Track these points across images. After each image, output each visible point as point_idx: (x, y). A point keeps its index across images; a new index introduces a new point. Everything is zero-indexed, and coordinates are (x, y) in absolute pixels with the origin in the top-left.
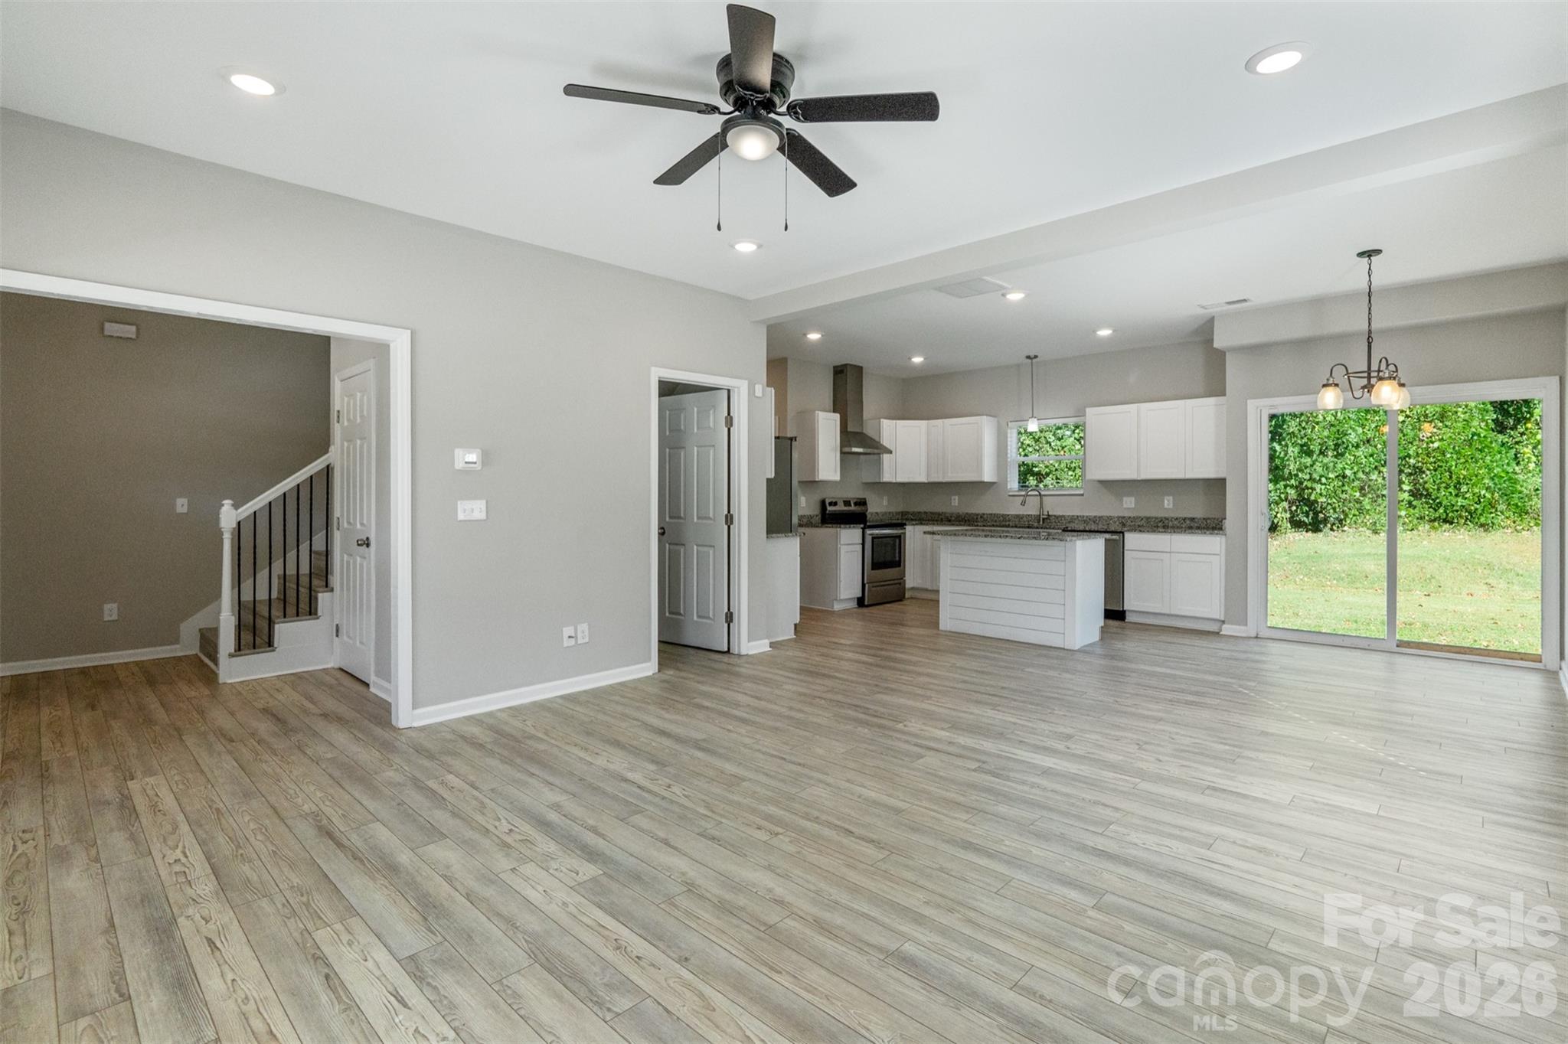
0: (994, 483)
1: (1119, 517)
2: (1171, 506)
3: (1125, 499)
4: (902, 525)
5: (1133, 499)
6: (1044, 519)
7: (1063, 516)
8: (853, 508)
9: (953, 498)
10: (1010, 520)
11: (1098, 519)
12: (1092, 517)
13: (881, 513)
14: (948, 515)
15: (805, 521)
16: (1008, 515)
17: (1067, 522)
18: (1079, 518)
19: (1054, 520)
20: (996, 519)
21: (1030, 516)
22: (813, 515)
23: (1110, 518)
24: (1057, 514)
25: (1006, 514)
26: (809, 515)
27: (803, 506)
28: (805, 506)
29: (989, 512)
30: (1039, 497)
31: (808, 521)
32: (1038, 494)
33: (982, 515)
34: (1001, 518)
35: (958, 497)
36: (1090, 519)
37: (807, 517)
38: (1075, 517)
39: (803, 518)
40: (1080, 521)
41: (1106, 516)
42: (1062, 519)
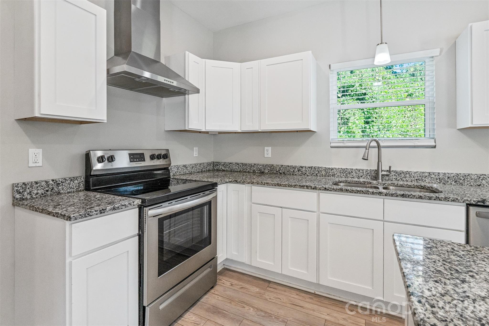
0: (316, 132)
4: (213, 187)
6: (383, 175)
7: (408, 173)
8: (148, 163)
9: (266, 148)
10: (334, 175)
11: (462, 178)
12: (452, 175)
13: (191, 165)
14: (261, 166)
15: (35, 192)
16: (332, 169)
17: (413, 179)
18: (433, 176)
19: (394, 177)
20: (317, 172)
21: (361, 171)
22: (65, 179)
23: (482, 177)
24: (399, 170)
25: (330, 167)
26: (53, 180)
27: (37, 165)
28: (40, 164)
29: (307, 165)
30: (377, 149)
31: (47, 191)
32: (376, 145)
33: (301, 169)
34: (324, 173)
35: (270, 148)
36: (448, 178)
37: (43, 183)
38: (426, 174)
39: (32, 187)
40: (433, 179)
41: (476, 174)
42: (408, 175)
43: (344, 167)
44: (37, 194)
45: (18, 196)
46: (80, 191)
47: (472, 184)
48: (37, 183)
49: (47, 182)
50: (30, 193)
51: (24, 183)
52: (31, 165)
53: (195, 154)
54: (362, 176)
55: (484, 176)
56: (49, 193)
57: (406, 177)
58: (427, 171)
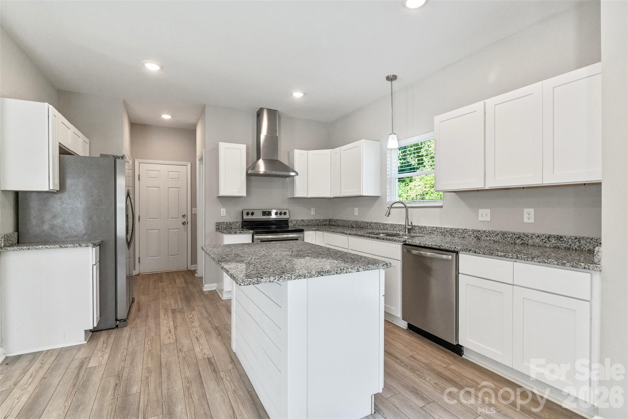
0: (379, 197)
1: (473, 231)
2: (532, 221)
3: (481, 211)
5: (488, 211)
7: (425, 227)
8: (274, 217)
9: (355, 209)
10: (387, 229)
11: (454, 232)
12: (449, 229)
13: (308, 220)
14: (352, 222)
15: (223, 226)
16: (386, 224)
17: (428, 232)
18: (438, 230)
19: (418, 231)
20: (379, 227)
21: (401, 226)
22: (234, 222)
23: (465, 231)
24: (420, 225)
25: (385, 223)
26: (229, 222)
27: (224, 215)
28: (225, 215)
29: (375, 221)
30: (405, 209)
31: (227, 226)
32: (404, 206)
33: (371, 224)
34: (382, 227)
35: (357, 208)
36: (447, 231)
37: (226, 223)
38: (435, 229)
39: (222, 224)
40: (438, 232)
41: (462, 229)
42: (425, 230)
43: (392, 223)
44: (223, 227)
45: (217, 227)
46: (240, 228)
47: (460, 237)
48: (223, 223)
49: (227, 223)
50: (221, 227)
51: (219, 222)
52: (222, 215)
53: (313, 212)
54: (401, 230)
55: (467, 230)
56: (228, 227)
57: (424, 231)
58: (435, 226)
